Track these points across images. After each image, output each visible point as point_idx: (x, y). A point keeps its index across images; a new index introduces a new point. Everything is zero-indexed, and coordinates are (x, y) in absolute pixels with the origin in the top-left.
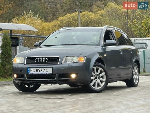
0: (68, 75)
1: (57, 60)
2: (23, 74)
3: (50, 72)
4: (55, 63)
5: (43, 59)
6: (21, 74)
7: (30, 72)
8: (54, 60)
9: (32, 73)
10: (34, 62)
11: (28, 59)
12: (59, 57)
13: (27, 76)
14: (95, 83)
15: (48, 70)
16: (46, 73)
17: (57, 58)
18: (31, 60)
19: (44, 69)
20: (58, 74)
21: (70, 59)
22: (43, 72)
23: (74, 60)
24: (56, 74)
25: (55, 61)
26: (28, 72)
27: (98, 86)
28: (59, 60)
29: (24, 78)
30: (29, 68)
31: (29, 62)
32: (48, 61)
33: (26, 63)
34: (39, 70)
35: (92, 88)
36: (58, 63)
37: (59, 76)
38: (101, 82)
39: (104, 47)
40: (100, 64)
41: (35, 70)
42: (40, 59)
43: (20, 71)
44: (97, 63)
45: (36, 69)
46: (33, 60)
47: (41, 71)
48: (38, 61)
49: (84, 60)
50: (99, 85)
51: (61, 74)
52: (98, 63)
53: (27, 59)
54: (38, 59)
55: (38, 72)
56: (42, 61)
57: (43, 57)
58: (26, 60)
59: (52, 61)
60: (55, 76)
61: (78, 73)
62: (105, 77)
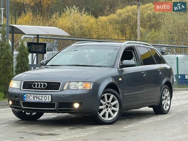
0: (71, 104)
1: (58, 85)
2: (19, 101)
3: (49, 101)
4: (55, 90)
5: (41, 84)
6: (17, 101)
7: (26, 100)
8: (54, 85)
9: (29, 101)
10: (31, 87)
11: (25, 83)
12: (60, 83)
13: (23, 104)
14: (105, 113)
15: (46, 98)
16: (45, 101)
17: (58, 84)
18: (28, 85)
19: (42, 97)
20: (58, 103)
21: (73, 85)
22: (41, 100)
23: (78, 86)
24: (56, 103)
25: (56, 87)
26: (24, 99)
27: (108, 117)
28: (60, 86)
29: (20, 106)
30: (25, 94)
31: (26, 87)
32: (47, 86)
33: (23, 88)
34: (37, 97)
35: (101, 119)
36: (58, 90)
37: (59, 105)
38: (114, 112)
39: (119, 69)
40: (112, 90)
41: (32, 98)
42: (38, 84)
43: (16, 98)
44: (108, 90)
45: (32, 95)
46: (30, 85)
47: (39, 98)
48: (36, 86)
49: (90, 87)
50: (110, 116)
51: (61, 103)
52: (110, 89)
53: (23, 83)
54: (36, 83)
55: (35, 100)
56: (41, 86)
57: (42, 82)
58: (22, 85)
59: (53, 87)
60: (55, 105)
61: (82, 103)
62: (118, 106)
